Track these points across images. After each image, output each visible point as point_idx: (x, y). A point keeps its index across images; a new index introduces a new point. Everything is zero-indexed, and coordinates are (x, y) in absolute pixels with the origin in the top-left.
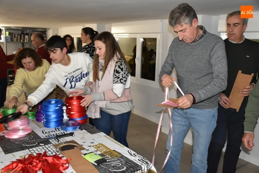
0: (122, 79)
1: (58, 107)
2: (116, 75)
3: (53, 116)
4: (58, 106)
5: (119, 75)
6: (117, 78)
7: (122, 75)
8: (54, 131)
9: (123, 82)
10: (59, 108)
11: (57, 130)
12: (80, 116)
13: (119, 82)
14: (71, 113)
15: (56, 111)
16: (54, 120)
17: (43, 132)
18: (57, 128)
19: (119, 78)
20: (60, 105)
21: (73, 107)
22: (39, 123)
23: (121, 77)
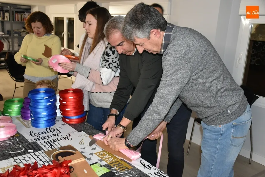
0: (111, 63)
1: (49, 102)
2: (105, 58)
3: (43, 114)
4: (51, 101)
5: (108, 59)
6: (106, 61)
7: (113, 59)
8: (45, 132)
9: (112, 68)
10: (51, 103)
11: (49, 131)
12: (76, 114)
13: (107, 66)
14: (66, 109)
15: (48, 108)
16: (45, 119)
17: (31, 134)
18: (48, 128)
19: (107, 61)
20: (53, 100)
21: (68, 103)
22: (25, 122)
23: (110, 61)
